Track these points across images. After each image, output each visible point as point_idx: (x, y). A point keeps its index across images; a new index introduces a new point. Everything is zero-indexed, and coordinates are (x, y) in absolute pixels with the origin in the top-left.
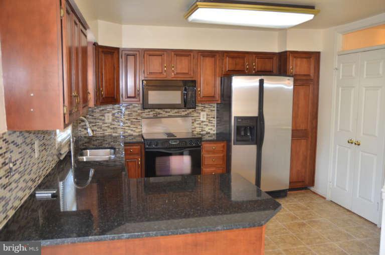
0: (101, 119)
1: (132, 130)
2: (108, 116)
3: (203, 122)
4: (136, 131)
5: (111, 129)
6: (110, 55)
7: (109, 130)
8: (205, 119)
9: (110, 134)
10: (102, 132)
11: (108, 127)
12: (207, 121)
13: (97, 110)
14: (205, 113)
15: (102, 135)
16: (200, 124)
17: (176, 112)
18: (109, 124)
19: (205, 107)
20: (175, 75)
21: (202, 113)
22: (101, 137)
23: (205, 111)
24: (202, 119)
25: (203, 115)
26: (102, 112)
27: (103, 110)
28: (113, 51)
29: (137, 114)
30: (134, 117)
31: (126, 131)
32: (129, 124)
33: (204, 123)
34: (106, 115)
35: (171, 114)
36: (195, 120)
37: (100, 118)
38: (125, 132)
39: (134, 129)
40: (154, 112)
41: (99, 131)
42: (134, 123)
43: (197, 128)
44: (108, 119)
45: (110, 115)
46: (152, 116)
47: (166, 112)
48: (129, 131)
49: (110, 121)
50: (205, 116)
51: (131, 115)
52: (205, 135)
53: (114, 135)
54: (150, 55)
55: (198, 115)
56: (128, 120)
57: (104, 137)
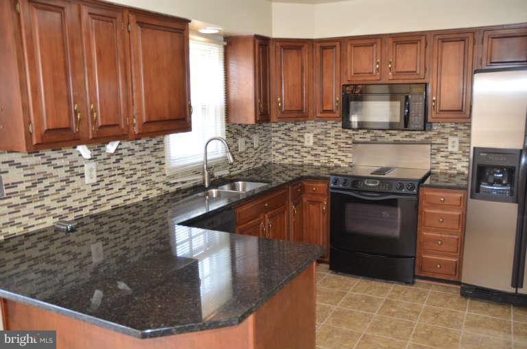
0: (299, 142)
1: (339, 160)
2: (309, 137)
3: (451, 153)
4: (346, 160)
5: (312, 156)
6: (294, 51)
7: (309, 157)
8: (456, 149)
9: (310, 162)
10: (300, 160)
11: (309, 152)
12: (461, 152)
13: (295, 129)
14: (456, 140)
15: (300, 163)
16: (446, 157)
17: (406, 136)
18: (310, 149)
19: (456, 129)
20: (393, 75)
21: (451, 139)
22: (299, 166)
23: (456, 135)
24: (450, 149)
25: (453, 142)
26: (301, 131)
27: (302, 129)
28: (301, 44)
29: (347, 136)
30: (342, 141)
31: (331, 160)
32: (336, 151)
33: (455, 156)
34: (306, 135)
35: (398, 138)
36: (439, 150)
37: (298, 139)
38: (329, 162)
39: (343, 158)
40: (373, 135)
41: (296, 158)
42: (342, 149)
43: (441, 164)
44: (308, 141)
45: (311, 135)
46: (369, 140)
47: (391, 135)
48: (336, 161)
49: (311, 144)
50: (457, 145)
51: (339, 137)
52: (454, 177)
53: (316, 164)
54: (355, 46)
55: (444, 141)
56: (336, 144)
57: (302, 166)
